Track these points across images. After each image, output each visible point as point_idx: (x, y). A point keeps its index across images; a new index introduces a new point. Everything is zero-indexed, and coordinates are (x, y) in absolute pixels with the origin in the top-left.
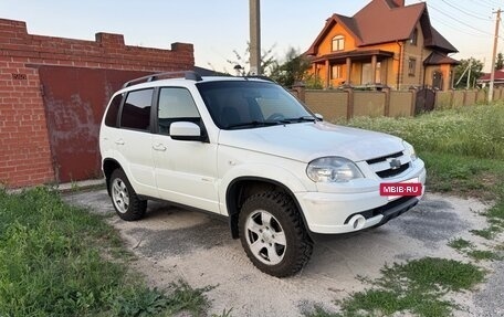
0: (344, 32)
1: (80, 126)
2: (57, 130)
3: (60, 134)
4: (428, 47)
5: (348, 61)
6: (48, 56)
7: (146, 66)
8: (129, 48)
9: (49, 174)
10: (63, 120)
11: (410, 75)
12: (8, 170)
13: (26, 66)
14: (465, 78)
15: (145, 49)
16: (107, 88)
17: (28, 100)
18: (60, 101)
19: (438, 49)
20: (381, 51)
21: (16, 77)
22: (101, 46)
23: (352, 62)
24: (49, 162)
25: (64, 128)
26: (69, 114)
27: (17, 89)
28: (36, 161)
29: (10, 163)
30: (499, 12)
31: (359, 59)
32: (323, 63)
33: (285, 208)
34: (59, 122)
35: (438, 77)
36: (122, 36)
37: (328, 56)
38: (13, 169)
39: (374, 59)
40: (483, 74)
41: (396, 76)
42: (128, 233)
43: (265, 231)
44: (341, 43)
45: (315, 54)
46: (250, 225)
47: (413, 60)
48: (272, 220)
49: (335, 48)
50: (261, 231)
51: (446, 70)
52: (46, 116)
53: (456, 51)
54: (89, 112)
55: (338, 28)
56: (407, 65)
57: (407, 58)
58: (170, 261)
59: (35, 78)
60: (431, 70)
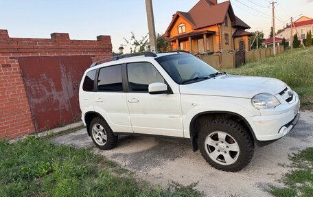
0: (184, 21)
1: (48, 94)
2: (34, 98)
3: (36, 101)
4: (234, 27)
5: (190, 39)
6: (23, 51)
7: (84, 52)
8: (73, 41)
9: (31, 127)
10: (37, 91)
11: (226, 44)
12: (5, 128)
13: (10, 58)
14: (255, 43)
15: (82, 41)
16: (61, 68)
17: (14, 81)
18: (34, 79)
19: (240, 27)
20: (208, 31)
21: (4, 66)
22: (55, 41)
23: (192, 39)
24: (30, 119)
25: (37, 96)
26: (40, 87)
27: (6, 74)
28: (22, 120)
29: (5, 123)
30: (273, 3)
31: (196, 37)
32: (175, 41)
33: (237, 128)
34: (34, 93)
35: (242, 43)
36: (67, 34)
37: (177, 37)
38: (8, 127)
39: (205, 36)
40: (264, 40)
41: (218, 45)
42: (112, 158)
43: (220, 144)
44: (183, 29)
45: (168, 36)
46: (209, 141)
47: (226, 35)
48: (227, 137)
49: (180, 32)
50: (217, 144)
51: (246, 39)
52: (26, 89)
53: (249, 28)
54: (52, 84)
55: (181, 20)
56: (224, 38)
57: (223, 34)
58: (155, 171)
59: (16, 65)
60: (237, 40)
